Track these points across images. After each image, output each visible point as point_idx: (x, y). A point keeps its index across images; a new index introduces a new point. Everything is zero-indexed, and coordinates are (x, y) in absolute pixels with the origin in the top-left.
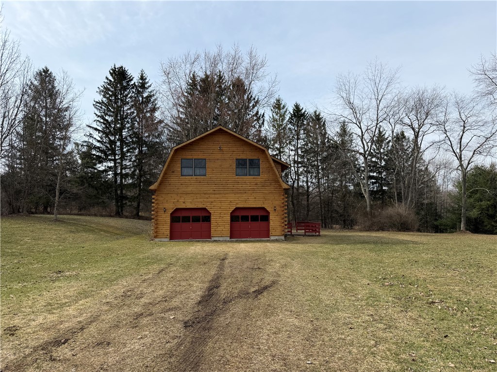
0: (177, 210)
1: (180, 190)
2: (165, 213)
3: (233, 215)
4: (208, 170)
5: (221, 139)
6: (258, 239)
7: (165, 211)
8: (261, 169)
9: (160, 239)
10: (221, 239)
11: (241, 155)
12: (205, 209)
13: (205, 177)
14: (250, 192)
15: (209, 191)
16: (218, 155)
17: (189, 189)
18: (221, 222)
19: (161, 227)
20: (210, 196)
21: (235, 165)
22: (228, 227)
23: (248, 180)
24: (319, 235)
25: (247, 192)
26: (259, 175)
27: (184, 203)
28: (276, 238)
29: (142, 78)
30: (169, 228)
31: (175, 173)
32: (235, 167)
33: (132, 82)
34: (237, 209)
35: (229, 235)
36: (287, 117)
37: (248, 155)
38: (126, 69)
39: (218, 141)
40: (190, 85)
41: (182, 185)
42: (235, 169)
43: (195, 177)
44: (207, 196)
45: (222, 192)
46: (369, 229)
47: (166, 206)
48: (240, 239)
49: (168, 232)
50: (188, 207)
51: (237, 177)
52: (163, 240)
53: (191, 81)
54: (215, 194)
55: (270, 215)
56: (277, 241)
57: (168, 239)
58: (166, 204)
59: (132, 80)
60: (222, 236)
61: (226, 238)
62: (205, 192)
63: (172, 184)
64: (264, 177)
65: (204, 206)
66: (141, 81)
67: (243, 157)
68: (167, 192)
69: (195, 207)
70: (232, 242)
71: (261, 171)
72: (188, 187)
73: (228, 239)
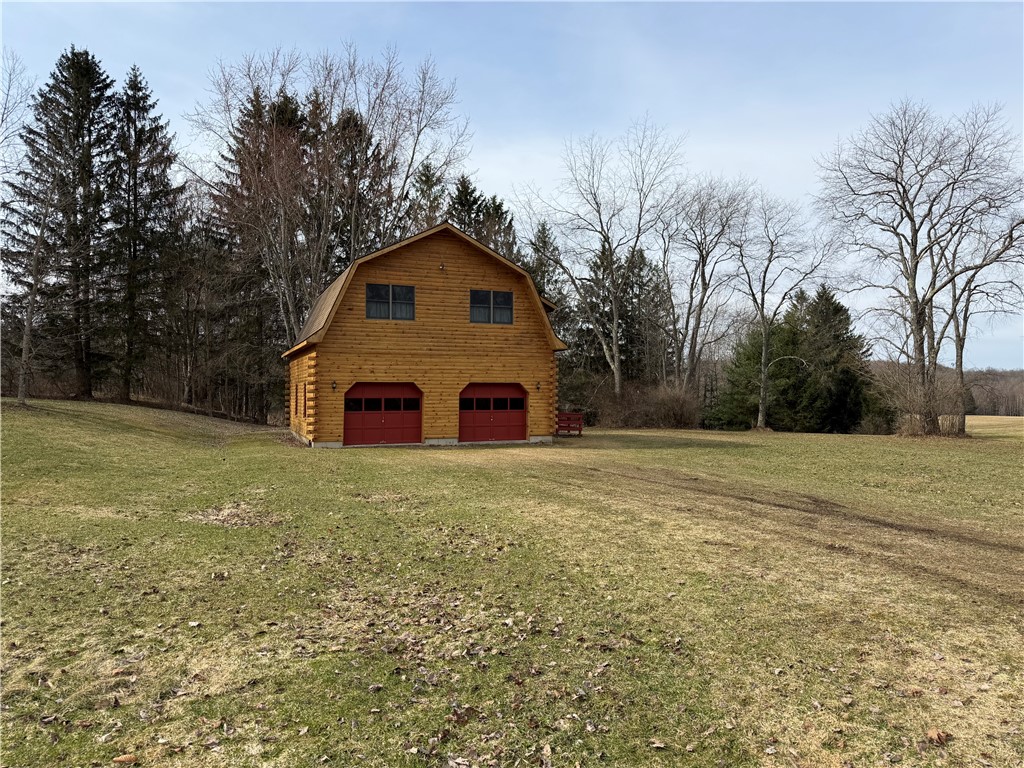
0: (359, 386)
1: (366, 346)
2: (334, 392)
3: (465, 397)
4: (419, 309)
5: (444, 248)
6: (507, 442)
7: (334, 388)
8: (514, 312)
9: (324, 444)
10: (442, 442)
11: (481, 282)
12: (411, 386)
13: (412, 322)
14: (495, 354)
15: (421, 349)
16: (438, 280)
17: (383, 345)
18: (441, 408)
19: (326, 419)
20: (423, 360)
21: (469, 301)
22: (455, 420)
23: (492, 332)
24: (580, 436)
25: (491, 353)
26: (511, 323)
27: (372, 372)
28: (539, 439)
29: (134, 85)
30: (342, 423)
31: (354, 312)
32: (468, 305)
33: (109, 93)
34: (472, 386)
35: (457, 435)
36: (445, 204)
37: (492, 284)
38: (97, 60)
39: (437, 253)
40: (248, 115)
41: (368, 336)
42: (468, 309)
43: (394, 321)
44: (417, 360)
45: (444, 353)
46: (626, 424)
47: (338, 377)
48: (477, 443)
49: (341, 431)
50: (380, 380)
51: (472, 325)
52: (329, 444)
53: (249, 106)
54: (431, 356)
55: (530, 397)
56: (542, 444)
57: (340, 444)
58: (337, 374)
59: (108, 86)
60: (444, 438)
61: (451, 440)
62: (413, 352)
63: (348, 333)
64: (520, 326)
65: (410, 380)
66: (130, 92)
67: (482, 286)
68: (339, 350)
69: (395, 380)
70: (462, 447)
71: (515, 315)
72: (379, 340)
73: (455, 442)
